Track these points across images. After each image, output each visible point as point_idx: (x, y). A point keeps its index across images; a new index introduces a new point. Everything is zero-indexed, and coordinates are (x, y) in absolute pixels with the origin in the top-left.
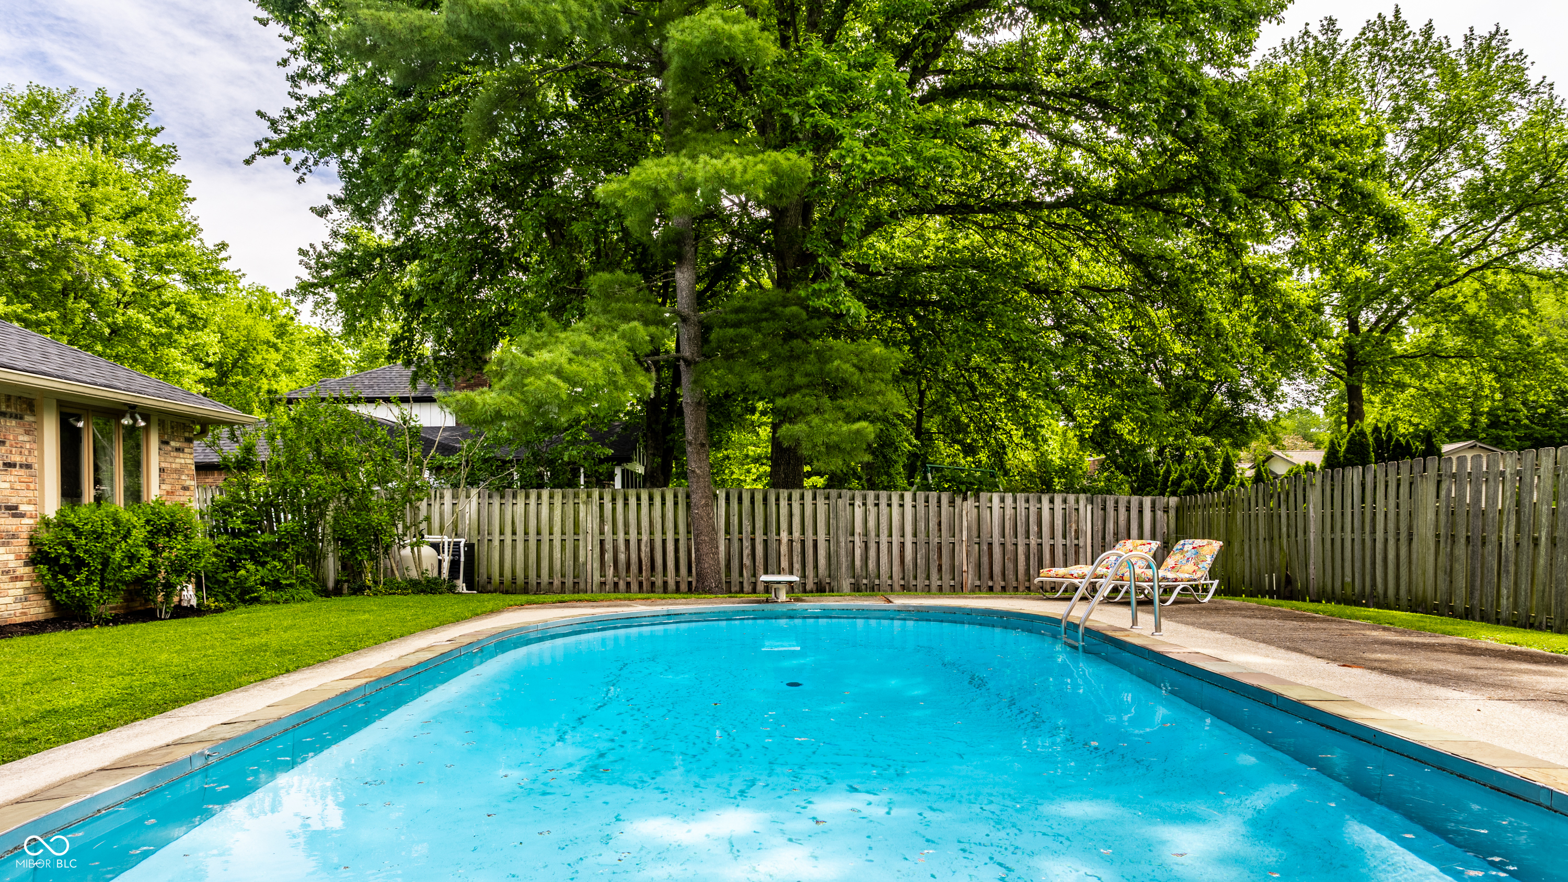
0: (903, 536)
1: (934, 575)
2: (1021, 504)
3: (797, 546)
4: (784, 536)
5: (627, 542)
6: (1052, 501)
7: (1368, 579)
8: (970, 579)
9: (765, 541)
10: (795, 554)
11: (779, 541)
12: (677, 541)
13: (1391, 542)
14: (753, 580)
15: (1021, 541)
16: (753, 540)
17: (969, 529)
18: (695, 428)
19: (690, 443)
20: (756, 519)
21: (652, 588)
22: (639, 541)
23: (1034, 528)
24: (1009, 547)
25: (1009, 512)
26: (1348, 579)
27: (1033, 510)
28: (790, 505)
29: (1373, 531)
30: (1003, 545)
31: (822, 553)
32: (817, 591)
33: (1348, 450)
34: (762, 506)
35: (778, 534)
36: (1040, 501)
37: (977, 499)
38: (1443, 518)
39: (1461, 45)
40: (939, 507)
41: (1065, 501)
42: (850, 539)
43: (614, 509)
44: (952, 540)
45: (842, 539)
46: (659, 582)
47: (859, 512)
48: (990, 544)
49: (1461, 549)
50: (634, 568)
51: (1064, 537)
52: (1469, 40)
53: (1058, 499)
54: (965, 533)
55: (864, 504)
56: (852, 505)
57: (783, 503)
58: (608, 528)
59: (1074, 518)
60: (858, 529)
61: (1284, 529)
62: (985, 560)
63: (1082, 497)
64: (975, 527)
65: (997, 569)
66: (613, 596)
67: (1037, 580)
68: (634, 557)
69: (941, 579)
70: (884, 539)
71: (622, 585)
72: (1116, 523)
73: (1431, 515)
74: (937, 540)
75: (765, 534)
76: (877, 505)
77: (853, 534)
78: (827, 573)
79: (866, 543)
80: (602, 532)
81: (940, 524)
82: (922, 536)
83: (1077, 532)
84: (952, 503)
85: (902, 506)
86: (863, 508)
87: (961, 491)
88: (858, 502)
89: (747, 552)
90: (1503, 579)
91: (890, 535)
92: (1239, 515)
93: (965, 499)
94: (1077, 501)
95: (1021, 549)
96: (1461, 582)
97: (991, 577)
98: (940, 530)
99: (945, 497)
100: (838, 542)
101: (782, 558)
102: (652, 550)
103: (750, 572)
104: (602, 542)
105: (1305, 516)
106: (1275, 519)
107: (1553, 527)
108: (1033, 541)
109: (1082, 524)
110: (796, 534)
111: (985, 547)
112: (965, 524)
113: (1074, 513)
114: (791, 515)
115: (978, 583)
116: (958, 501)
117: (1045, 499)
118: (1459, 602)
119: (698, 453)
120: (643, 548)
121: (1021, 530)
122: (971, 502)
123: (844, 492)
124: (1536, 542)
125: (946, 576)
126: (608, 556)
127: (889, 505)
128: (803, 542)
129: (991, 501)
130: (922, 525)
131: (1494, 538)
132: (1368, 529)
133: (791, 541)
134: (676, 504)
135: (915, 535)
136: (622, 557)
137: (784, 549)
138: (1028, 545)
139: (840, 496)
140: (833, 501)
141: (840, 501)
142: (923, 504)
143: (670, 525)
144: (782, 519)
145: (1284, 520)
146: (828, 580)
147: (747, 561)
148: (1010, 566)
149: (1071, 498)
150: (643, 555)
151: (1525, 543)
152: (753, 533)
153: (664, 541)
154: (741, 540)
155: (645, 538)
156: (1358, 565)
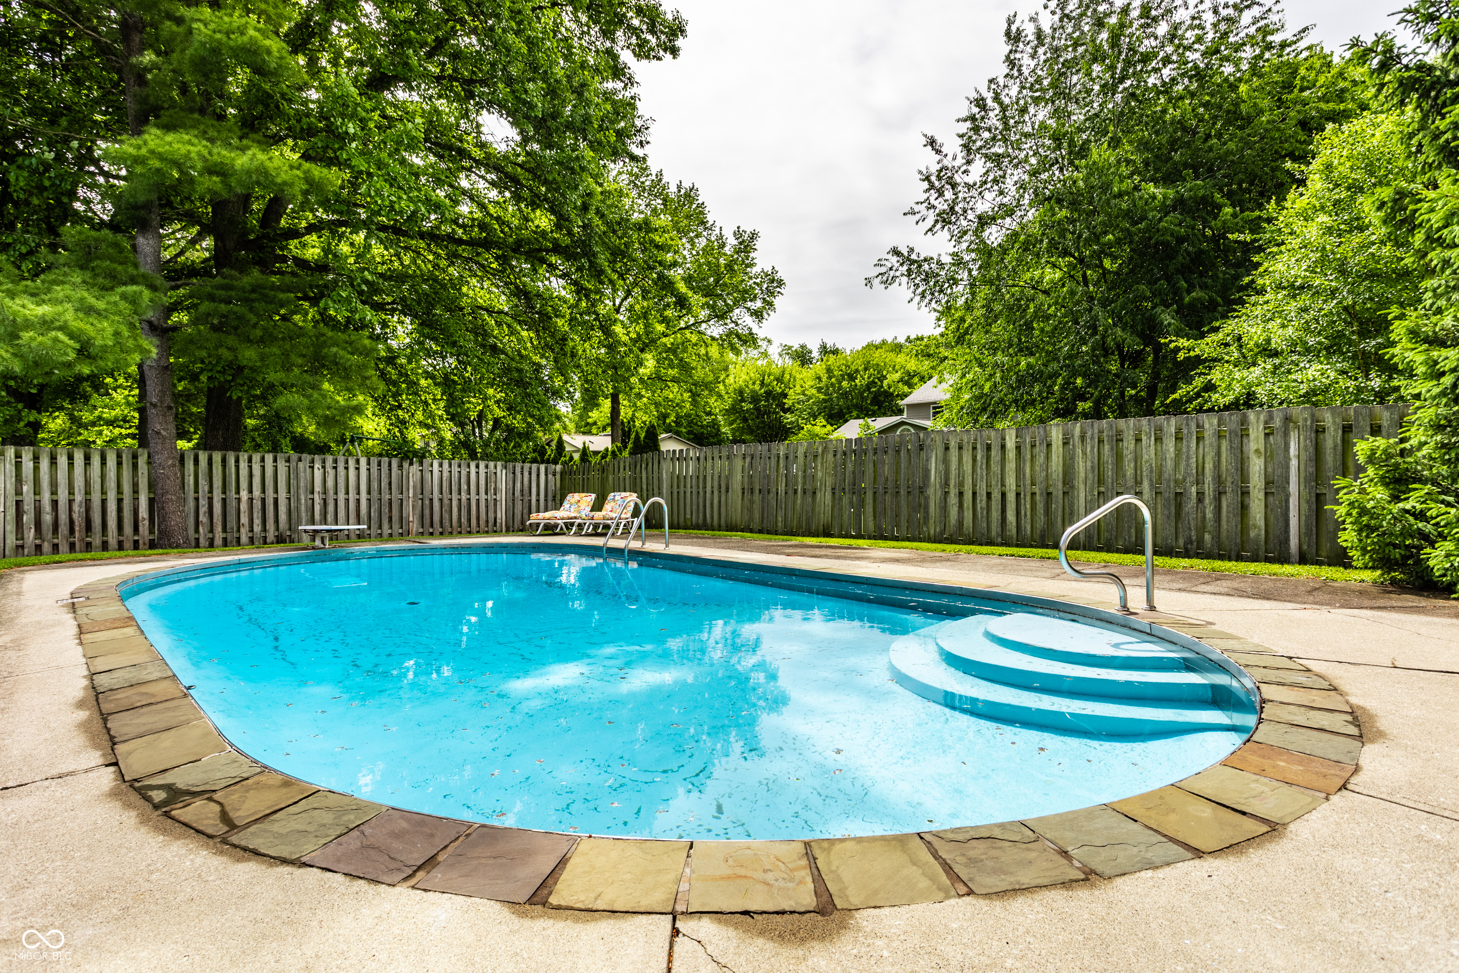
0: (358, 493)
1: (386, 525)
2: (455, 469)
3: (257, 504)
4: (244, 495)
5: (55, 503)
6: (477, 467)
7: (701, 515)
8: (415, 527)
9: (224, 500)
10: (255, 511)
11: (239, 500)
12: (120, 501)
13: (716, 493)
14: (210, 535)
15: (455, 497)
16: (211, 500)
17: (415, 487)
18: (161, 391)
19: (154, 406)
20: (215, 479)
21: (88, 547)
22: (71, 502)
23: (464, 487)
24: (446, 502)
25: (446, 474)
26: (688, 516)
27: (464, 473)
28: (250, 467)
29: (705, 487)
30: (441, 500)
31: (283, 509)
32: (278, 542)
33: (645, 437)
34: (220, 468)
35: (238, 492)
36: (469, 466)
37: (421, 464)
38: (746, 479)
39: (676, 190)
40: (390, 470)
41: (487, 467)
42: (310, 496)
43: (36, 469)
44: (400, 496)
45: (303, 497)
46: (97, 540)
47: (318, 474)
48: (431, 500)
49: (757, 497)
50: (64, 529)
51: (486, 494)
52: (679, 187)
53: (482, 465)
54: (411, 491)
55: (324, 467)
56: (312, 467)
57: (243, 465)
58: (27, 488)
59: (493, 479)
60: (318, 487)
61: (644, 487)
62: (427, 512)
63: (499, 464)
64: (419, 486)
65: (436, 518)
66: (35, 559)
67: (528, 523)
68: (63, 517)
69: (391, 528)
70: (341, 496)
71: (46, 547)
72: (522, 483)
73: (739, 477)
74: (388, 497)
75: (224, 492)
76: (335, 468)
77: (312, 493)
78: (287, 527)
79: (325, 500)
80: (19, 492)
81: (390, 484)
82: (375, 494)
83: (495, 489)
84: (400, 466)
85: (358, 469)
86: (322, 470)
87: (408, 457)
88: (317, 465)
89: (203, 510)
90: (779, 512)
91: (347, 493)
92: (611, 477)
93: (411, 464)
94: (496, 467)
95: (455, 503)
96: (757, 515)
97: (432, 526)
98: (390, 489)
99: (395, 462)
100: (298, 499)
101: (242, 515)
102: (88, 510)
103: (207, 529)
104: (19, 504)
105: (660, 479)
106: (638, 481)
107: (804, 483)
108: (464, 496)
109: (499, 484)
110: (257, 493)
111: (427, 502)
112: (411, 483)
113: (493, 476)
114: (251, 476)
115: (421, 530)
116: (406, 465)
117: (473, 465)
118: (756, 525)
119: (164, 416)
120: (76, 508)
121: (455, 488)
122: (415, 468)
123: (304, 456)
124: (796, 491)
125: (396, 526)
126: (28, 518)
127: (347, 468)
128: (263, 500)
129: (432, 465)
130: (375, 485)
131: (774, 490)
132: (701, 486)
133: (251, 500)
134: (119, 464)
135: (369, 493)
136: (47, 518)
137: (244, 506)
138: (460, 500)
139: (300, 460)
140: (293, 464)
141: (301, 465)
142: (376, 467)
143: (112, 484)
144: (242, 479)
145: (644, 480)
146: (288, 533)
147: (203, 518)
148: (446, 516)
149: (491, 464)
150: (75, 516)
151: (791, 492)
152: (211, 491)
153: (104, 502)
154: (197, 499)
155: (79, 497)
156: (694, 507)
